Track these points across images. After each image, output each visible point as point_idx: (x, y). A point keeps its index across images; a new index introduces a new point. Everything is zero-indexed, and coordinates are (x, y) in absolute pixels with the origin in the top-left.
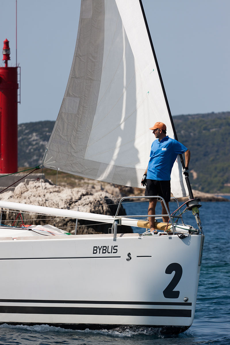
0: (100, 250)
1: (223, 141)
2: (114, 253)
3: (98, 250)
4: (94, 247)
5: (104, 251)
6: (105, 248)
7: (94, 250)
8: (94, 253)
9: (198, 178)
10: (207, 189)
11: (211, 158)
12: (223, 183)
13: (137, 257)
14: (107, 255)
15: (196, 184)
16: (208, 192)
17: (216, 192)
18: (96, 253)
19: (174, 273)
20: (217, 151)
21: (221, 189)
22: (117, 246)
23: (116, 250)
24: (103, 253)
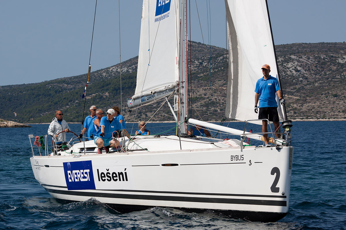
0: (234, 158)
1: (29, 98)
2: (242, 160)
3: (233, 158)
4: (231, 156)
5: (237, 159)
6: (237, 157)
7: (231, 158)
8: (231, 160)
9: (17, 116)
10: (21, 121)
11: (24, 106)
12: (29, 118)
13: (255, 163)
14: (238, 161)
15: (16, 119)
16: (22, 123)
17: (26, 123)
18: (232, 160)
19: (275, 174)
20: (26, 103)
21: (28, 121)
22: (243, 155)
23: (243, 158)
24: (236, 160)
